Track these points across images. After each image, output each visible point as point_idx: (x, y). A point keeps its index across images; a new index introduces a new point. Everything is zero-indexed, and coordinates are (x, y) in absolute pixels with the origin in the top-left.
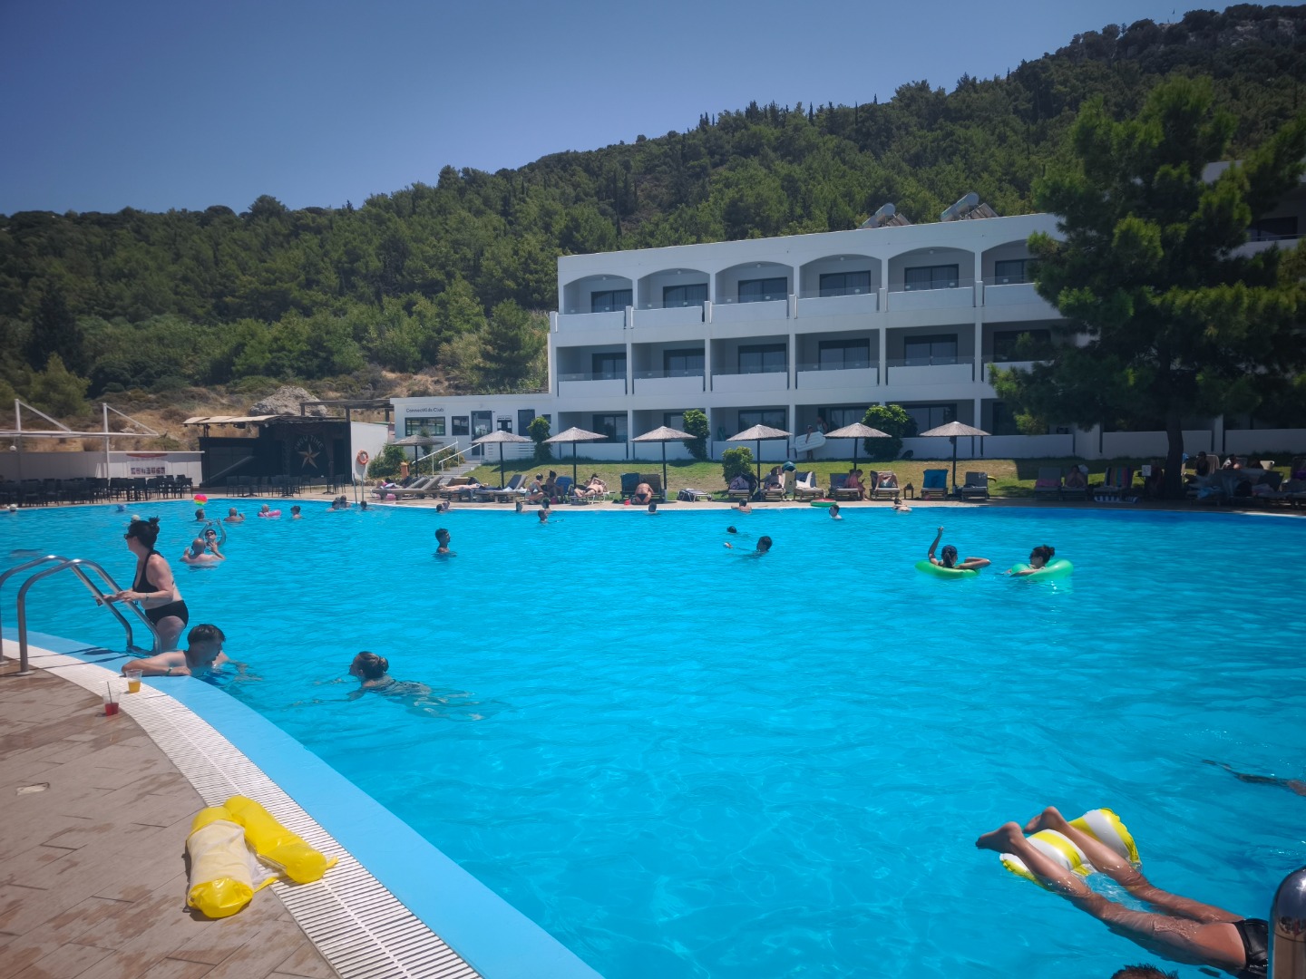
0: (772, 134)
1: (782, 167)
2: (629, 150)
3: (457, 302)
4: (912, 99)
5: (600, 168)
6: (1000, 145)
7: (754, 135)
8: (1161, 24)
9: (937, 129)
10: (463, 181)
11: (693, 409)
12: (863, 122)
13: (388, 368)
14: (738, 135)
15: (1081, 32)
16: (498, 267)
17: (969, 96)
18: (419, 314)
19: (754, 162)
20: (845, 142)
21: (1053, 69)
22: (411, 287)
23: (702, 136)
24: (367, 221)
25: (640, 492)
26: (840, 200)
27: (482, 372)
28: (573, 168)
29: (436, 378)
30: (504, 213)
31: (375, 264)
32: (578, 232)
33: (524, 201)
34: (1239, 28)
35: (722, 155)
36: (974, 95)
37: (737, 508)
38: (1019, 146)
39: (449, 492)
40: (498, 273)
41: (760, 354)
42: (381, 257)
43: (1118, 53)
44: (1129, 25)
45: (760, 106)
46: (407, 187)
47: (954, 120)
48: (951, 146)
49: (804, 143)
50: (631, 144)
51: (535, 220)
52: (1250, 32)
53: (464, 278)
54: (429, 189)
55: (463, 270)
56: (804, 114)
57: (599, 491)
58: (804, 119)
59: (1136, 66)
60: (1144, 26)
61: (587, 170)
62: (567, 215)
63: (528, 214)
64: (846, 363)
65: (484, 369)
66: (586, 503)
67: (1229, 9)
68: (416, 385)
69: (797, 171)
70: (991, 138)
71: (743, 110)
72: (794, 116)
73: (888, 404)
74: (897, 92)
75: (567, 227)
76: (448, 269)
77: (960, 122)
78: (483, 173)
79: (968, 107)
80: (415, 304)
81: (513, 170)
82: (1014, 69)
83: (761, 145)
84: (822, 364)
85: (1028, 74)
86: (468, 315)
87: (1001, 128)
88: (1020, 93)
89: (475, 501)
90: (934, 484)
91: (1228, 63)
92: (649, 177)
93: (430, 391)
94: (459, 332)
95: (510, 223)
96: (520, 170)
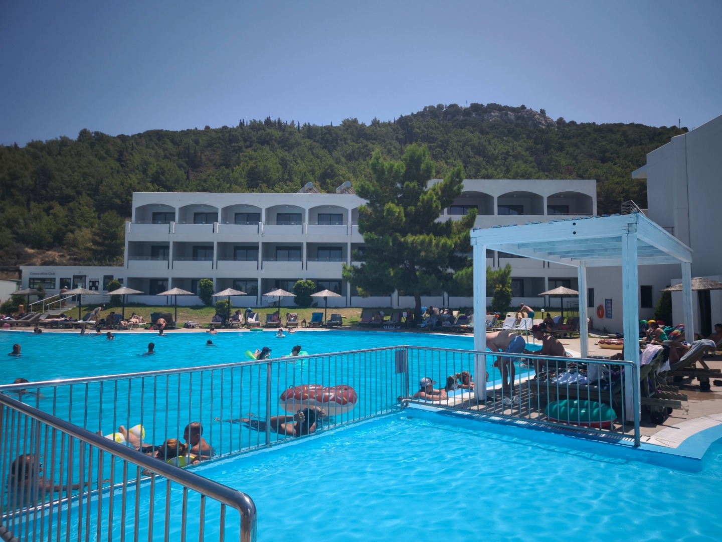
0: (278, 134)
1: (281, 153)
2: (199, 133)
3: (80, 210)
4: (349, 126)
5: (181, 141)
6: (388, 154)
7: (268, 134)
8: (461, 107)
9: (360, 143)
10: (94, 139)
11: (205, 278)
12: (325, 134)
13: (30, 246)
14: (260, 132)
15: (428, 105)
16: (110, 191)
17: (376, 129)
18: (54, 215)
19: (267, 148)
20: (314, 143)
21: (414, 120)
22: (52, 198)
23: (240, 131)
24: (26, 156)
25: (158, 323)
26: (307, 173)
27: (91, 252)
28: (164, 139)
29: (61, 254)
30: (119, 160)
31: (29, 182)
32: (163, 175)
33: (132, 155)
34: (492, 113)
35: (251, 142)
36: (378, 129)
37: (208, 332)
38: (397, 156)
39: (45, 323)
40: (110, 194)
41: (245, 251)
42: (34, 178)
43: (443, 117)
44: (448, 105)
45: (273, 119)
46: (57, 138)
47: (368, 139)
48: (366, 152)
49: (294, 141)
50: (201, 130)
51: (137, 166)
52: (497, 116)
53: (89, 195)
54: (71, 141)
55: (88, 190)
56: (295, 126)
57: (136, 322)
58: (295, 129)
59: (450, 124)
60: (453, 106)
61: (173, 141)
62: (157, 165)
63: (134, 162)
64: (289, 258)
65: (92, 250)
66: (127, 329)
67: (488, 105)
68: (47, 257)
69: (288, 156)
70: (384, 150)
71: (263, 121)
72: (290, 127)
73: (307, 279)
74: (343, 122)
75: (157, 172)
76: (77, 189)
77: (371, 141)
78: (108, 136)
79: (375, 134)
80: (53, 208)
81: (128, 136)
82: (397, 119)
83: (272, 140)
84: (278, 258)
85: (403, 122)
86: (88, 218)
87: (389, 146)
88: (399, 131)
89: (60, 328)
90: (317, 320)
91: (488, 128)
92: (209, 149)
93: (56, 261)
94: (79, 227)
95: (122, 166)
96: (133, 136)
